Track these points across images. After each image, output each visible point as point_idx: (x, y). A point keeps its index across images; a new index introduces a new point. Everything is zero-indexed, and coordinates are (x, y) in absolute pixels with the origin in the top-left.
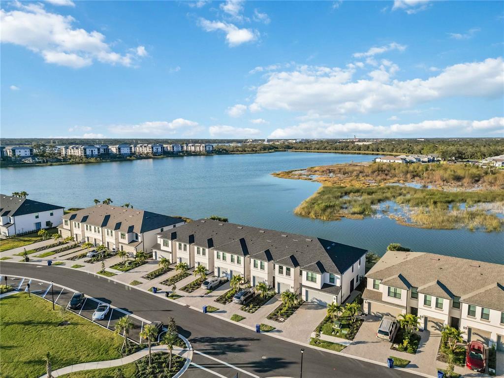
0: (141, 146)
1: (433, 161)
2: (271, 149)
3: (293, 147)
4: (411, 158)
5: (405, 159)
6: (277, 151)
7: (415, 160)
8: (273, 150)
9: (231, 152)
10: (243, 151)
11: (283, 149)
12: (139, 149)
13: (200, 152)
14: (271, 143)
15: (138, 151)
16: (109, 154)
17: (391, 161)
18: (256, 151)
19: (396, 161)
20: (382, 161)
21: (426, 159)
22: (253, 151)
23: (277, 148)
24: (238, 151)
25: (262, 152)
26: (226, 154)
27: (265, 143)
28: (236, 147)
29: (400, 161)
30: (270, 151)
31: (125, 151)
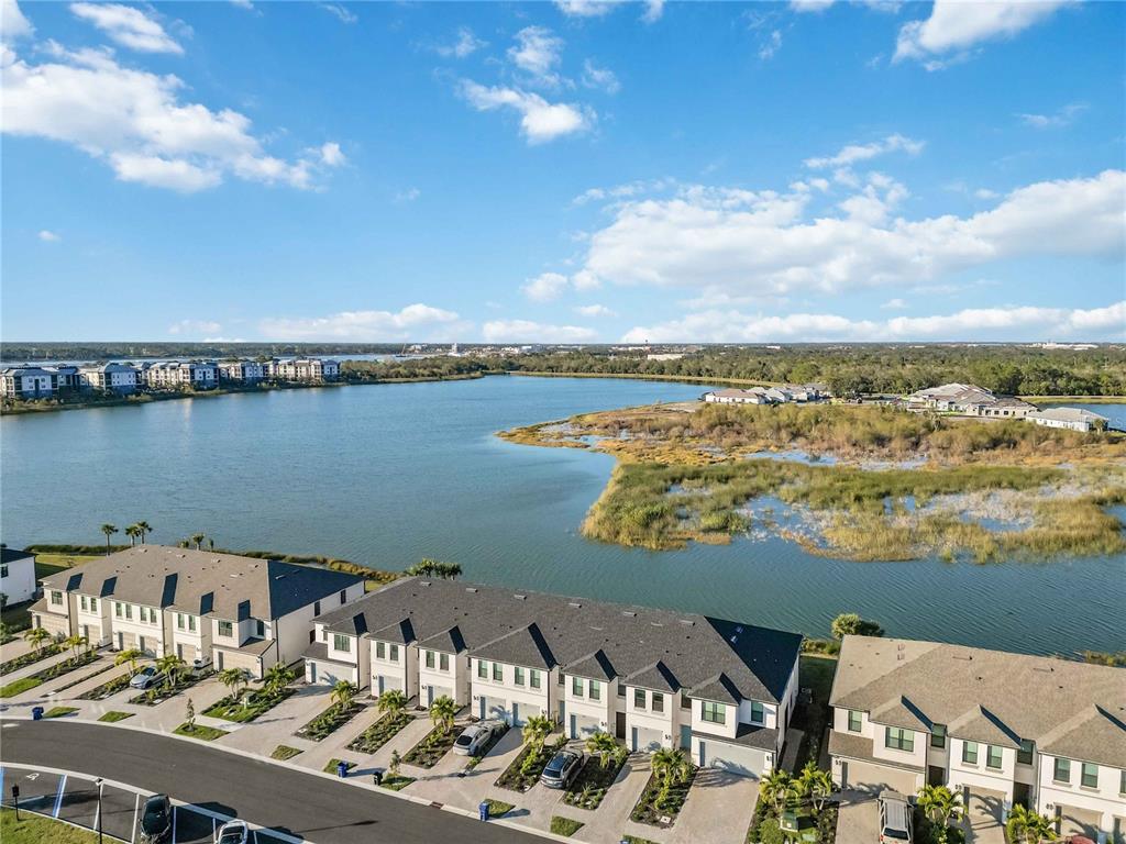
0: (163, 368)
1: (817, 398)
2: (470, 370)
3: (521, 366)
4: (775, 392)
5: (763, 396)
6: (487, 374)
7: (782, 398)
8: (478, 373)
9: (383, 377)
10: (411, 375)
11: (500, 370)
12: (155, 376)
13: (310, 378)
14: (466, 354)
15: (154, 379)
16: (79, 387)
17: (737, 400)
18: (441, 375)
19: (747, 400)
20: (717, 400)
21: (804, 396)
22: (434, 374)
23: (485, 368)
24: (398, 375)
25: (456, 377)
26: (369, 383)
27: (453, 353)
28: (393, 366)
29: (755, 401)
30: (473, 375)
31: (123, 380)
